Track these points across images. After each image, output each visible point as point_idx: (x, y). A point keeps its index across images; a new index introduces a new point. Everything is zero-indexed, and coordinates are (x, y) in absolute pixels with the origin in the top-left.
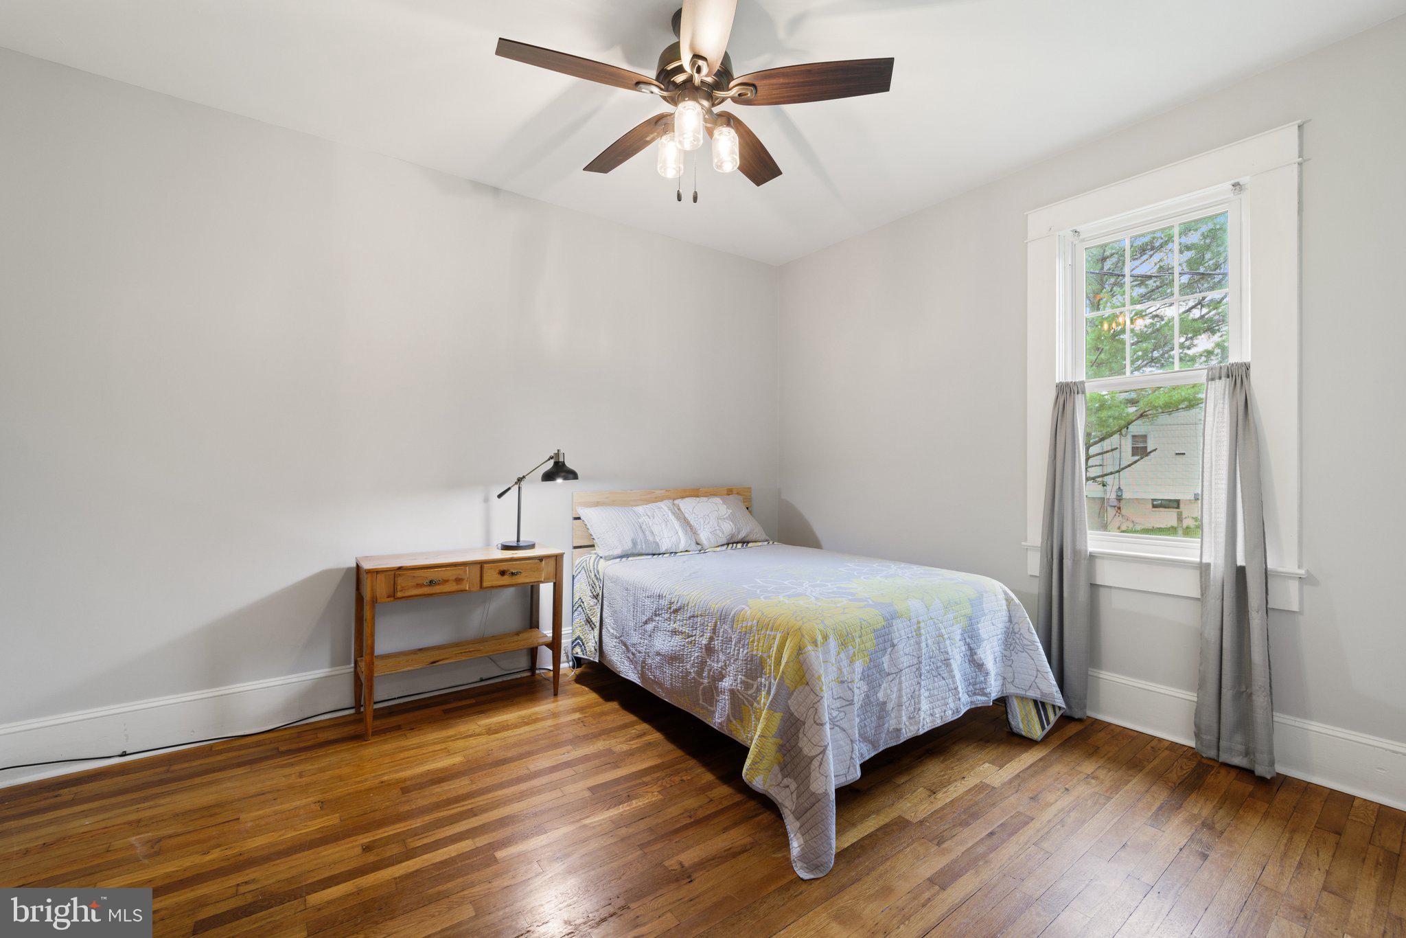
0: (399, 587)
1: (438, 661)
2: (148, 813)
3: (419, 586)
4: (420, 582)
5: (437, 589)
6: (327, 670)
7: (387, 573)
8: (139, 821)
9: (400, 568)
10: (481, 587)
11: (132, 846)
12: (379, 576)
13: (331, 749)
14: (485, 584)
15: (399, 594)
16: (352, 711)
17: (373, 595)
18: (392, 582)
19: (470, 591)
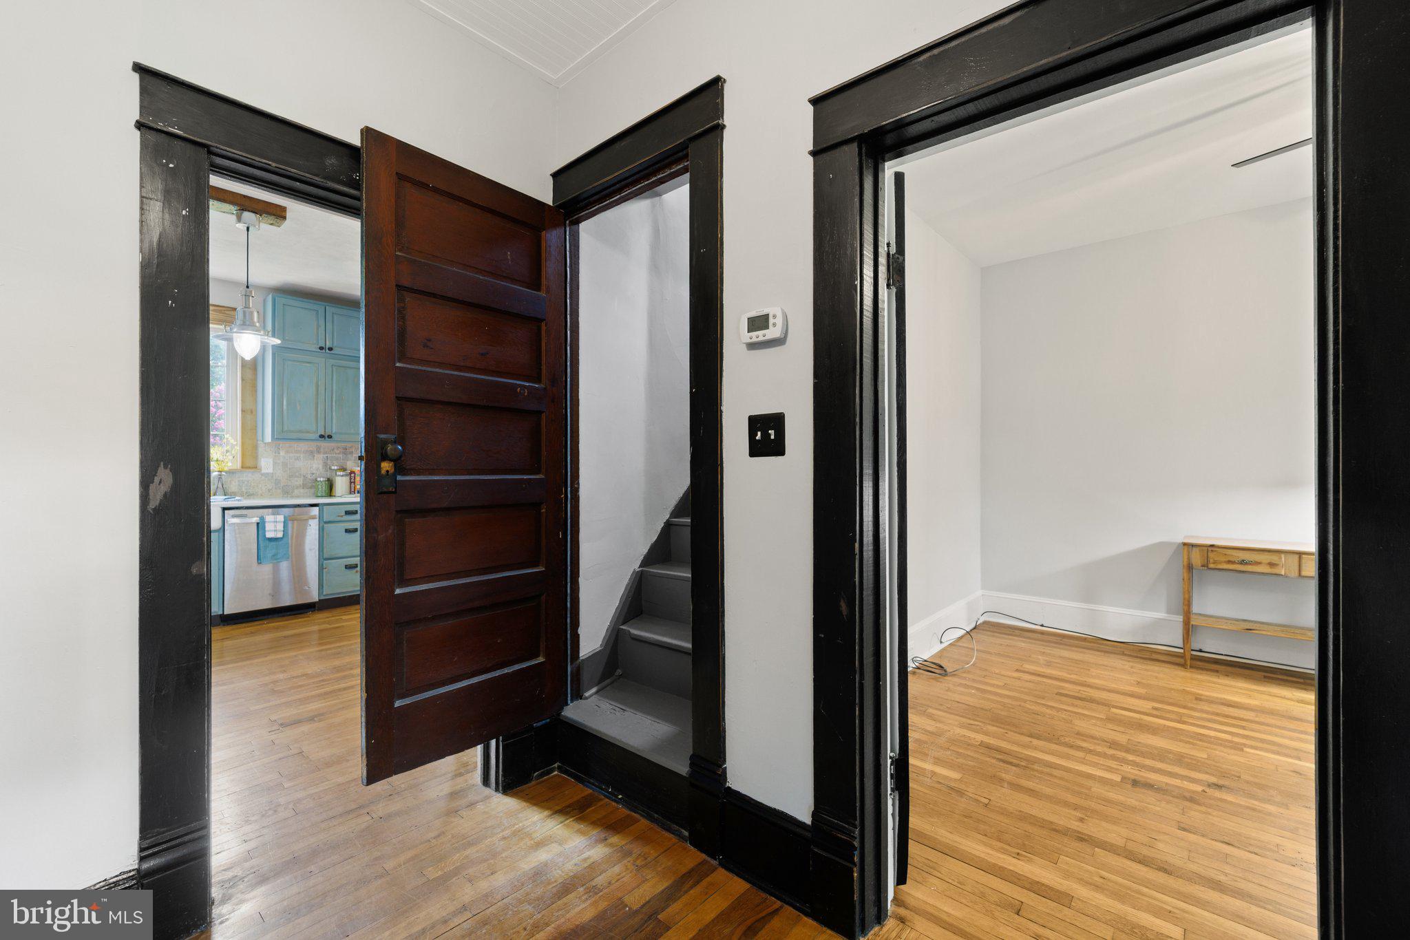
0: (1211, 561)
1: (1254, 630)
2: (1049, 651)
3: (1229, 562)
4: (1232, 559)
5: (1249, 568)
6: (1164, 615)
7: (1201, 548)
8: (1044, 652)
9: (1212, 546)
10: (1300, 575)
11: (1039, 659)
12: (1194, 549)
13: (1158, 664)
14: (1304, 573)
15: (1211, 566)
16: (1182, 651)
17: (1189, 564)
18: (1206, 556)
19: (1286, 576)
